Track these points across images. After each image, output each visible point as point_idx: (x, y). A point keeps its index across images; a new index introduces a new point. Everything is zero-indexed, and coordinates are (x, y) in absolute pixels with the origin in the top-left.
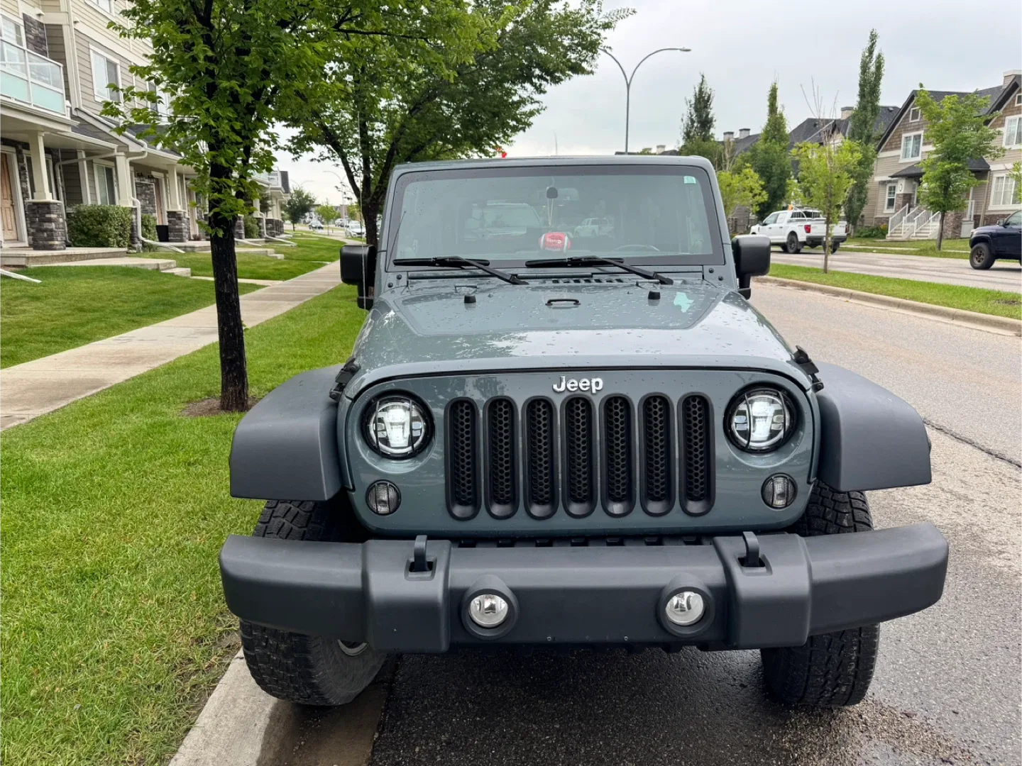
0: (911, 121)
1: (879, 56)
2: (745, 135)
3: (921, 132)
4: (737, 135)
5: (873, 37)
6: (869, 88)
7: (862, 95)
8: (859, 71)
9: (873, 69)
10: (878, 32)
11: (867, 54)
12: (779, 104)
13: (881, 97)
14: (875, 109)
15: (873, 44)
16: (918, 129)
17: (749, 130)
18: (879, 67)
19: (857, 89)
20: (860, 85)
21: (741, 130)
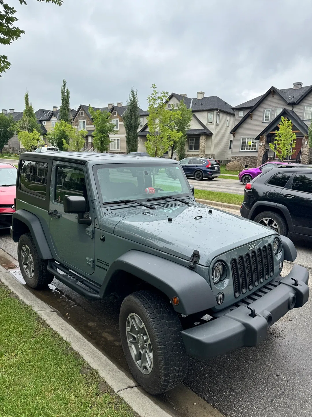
0: (81, 116)
1: (67, 90)
2: (12, 112)
3: (85, 120)
4: (8, 111)
5: (64, 82)
6: (65, 101)
7: (63, 103)
8: (61, 94)
9: (66, 94)
10: (66, 81)
11: (63, 88)
12: (30, 101)
13: (70, 105)
14: (68, 110)
15: (65, 85)
16: (84, 119)
17: (14, 110)
18: (68, 94)
19: (61, 101)
20: (62, 100)
21: (10, 110)
